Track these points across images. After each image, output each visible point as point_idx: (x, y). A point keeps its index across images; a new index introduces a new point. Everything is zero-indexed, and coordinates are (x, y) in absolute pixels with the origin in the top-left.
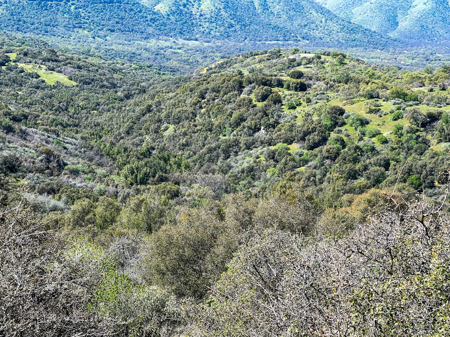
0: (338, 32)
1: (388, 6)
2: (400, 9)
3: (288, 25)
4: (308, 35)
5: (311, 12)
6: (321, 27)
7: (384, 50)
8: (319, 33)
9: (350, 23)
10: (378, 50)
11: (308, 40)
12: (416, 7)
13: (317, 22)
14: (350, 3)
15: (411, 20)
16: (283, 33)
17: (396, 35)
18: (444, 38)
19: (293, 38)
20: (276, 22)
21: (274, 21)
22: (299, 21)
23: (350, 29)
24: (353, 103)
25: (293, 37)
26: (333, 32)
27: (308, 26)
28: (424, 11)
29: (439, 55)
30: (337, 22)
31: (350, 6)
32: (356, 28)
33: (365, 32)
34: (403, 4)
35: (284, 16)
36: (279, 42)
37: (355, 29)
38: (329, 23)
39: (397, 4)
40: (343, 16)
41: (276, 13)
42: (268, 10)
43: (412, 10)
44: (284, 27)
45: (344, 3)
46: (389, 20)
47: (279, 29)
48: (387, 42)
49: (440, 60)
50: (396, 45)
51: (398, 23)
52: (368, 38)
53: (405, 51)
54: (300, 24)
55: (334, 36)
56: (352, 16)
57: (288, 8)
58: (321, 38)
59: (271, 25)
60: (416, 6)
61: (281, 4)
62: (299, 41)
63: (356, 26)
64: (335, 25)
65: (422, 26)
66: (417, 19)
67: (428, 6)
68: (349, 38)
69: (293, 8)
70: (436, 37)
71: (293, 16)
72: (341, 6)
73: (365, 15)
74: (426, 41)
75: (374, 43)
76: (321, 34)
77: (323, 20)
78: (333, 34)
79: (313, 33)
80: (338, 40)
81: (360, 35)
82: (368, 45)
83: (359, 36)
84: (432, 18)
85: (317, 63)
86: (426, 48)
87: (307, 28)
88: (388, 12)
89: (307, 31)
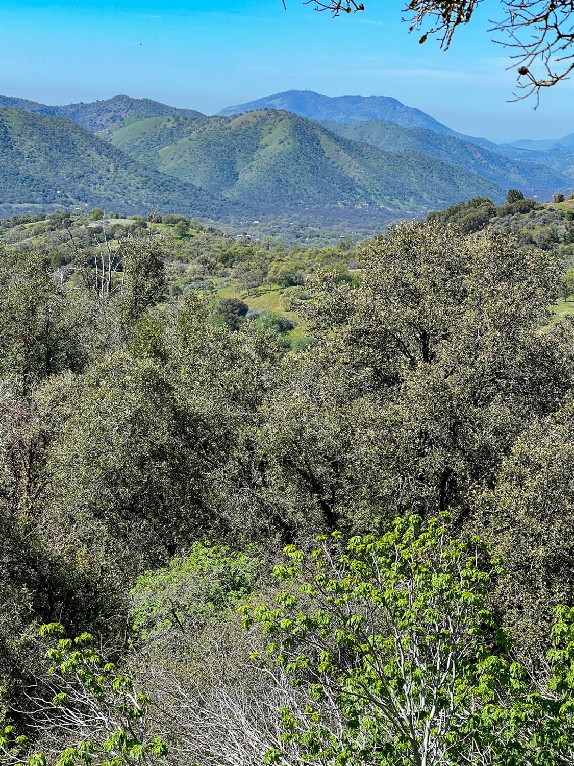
0: (138, 188)
1: (220, 146)
2: (240, 151)
3: (50, 175)
4: (87, 193)
5: (88, 152)
6: (108, 179)
7: (220, 220)
8: (105, 190)
9: (158, 172)
10: (210, 219)
11: (86, 201)
12: (267, 149)
13: (100, 171)
14: (154, 139)
15: (259, 169)
16: (41, 188)
17: (235, 194)
18: (315, 200)
19: (60, 199)
20: (27, 170)
21: (23, 168)
22: (69, 169)
23: (159, 184)
24: (258, 294)
25: (60, 196)
26: (129, 188)
27: (85, 178)
28: (281, 155)
29: (314, 229)
30: (136, 171)
31: (154, 144)
32: (170, 181)
33: (184, 189)
34: (245, 142)
35: (42, 160)
36: (36, 205)
37: (168, 183)
38: (122, 172)
39: (234, 142)
40: (143, 161)
41: (26, 153)
42: (12, 148)
43: (262, 152)
44: (43, 179)
45: (143, 139)
46: (222, 170)
47: (35, 182)
48: (223, 206)
49: (318, 236)
50: (238, 212)
51: (237, 174)
52: (190, 199)
53: (256, 222)
54: (72, 173)
55: (131, 195)
56: (158, 161)
57: (48, 144)
58: (109, 198)
59: (19, 174)
60: (266, 145)
61: (34, 137)
62: (71, 203)
63: (169, 178)
64: (132, 175)
65: (279, 181)
66: (269, 167)
67: (287, 146)
68: (157, 198)
69: (57, 146)
70: (303, 200)
71: (57, 160)
72: (137, 143)
73: (181, 160)
74: (287, 205)
75: (202, 207)
76: (109, 192)
77: (112, 167)
78: (129, 191)
79: (95, 189)
80: (139, 203)
81: (176, 194)
82: (191, 210)
83: (174, 196)
84: (295, 167)
85: (142, 234)
86: (290, 216)
87: (83, 181)
88: (219, 155)
89: (84, 186)
